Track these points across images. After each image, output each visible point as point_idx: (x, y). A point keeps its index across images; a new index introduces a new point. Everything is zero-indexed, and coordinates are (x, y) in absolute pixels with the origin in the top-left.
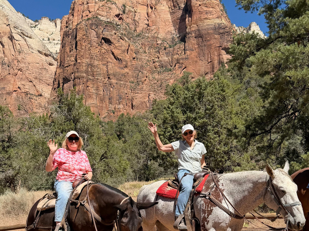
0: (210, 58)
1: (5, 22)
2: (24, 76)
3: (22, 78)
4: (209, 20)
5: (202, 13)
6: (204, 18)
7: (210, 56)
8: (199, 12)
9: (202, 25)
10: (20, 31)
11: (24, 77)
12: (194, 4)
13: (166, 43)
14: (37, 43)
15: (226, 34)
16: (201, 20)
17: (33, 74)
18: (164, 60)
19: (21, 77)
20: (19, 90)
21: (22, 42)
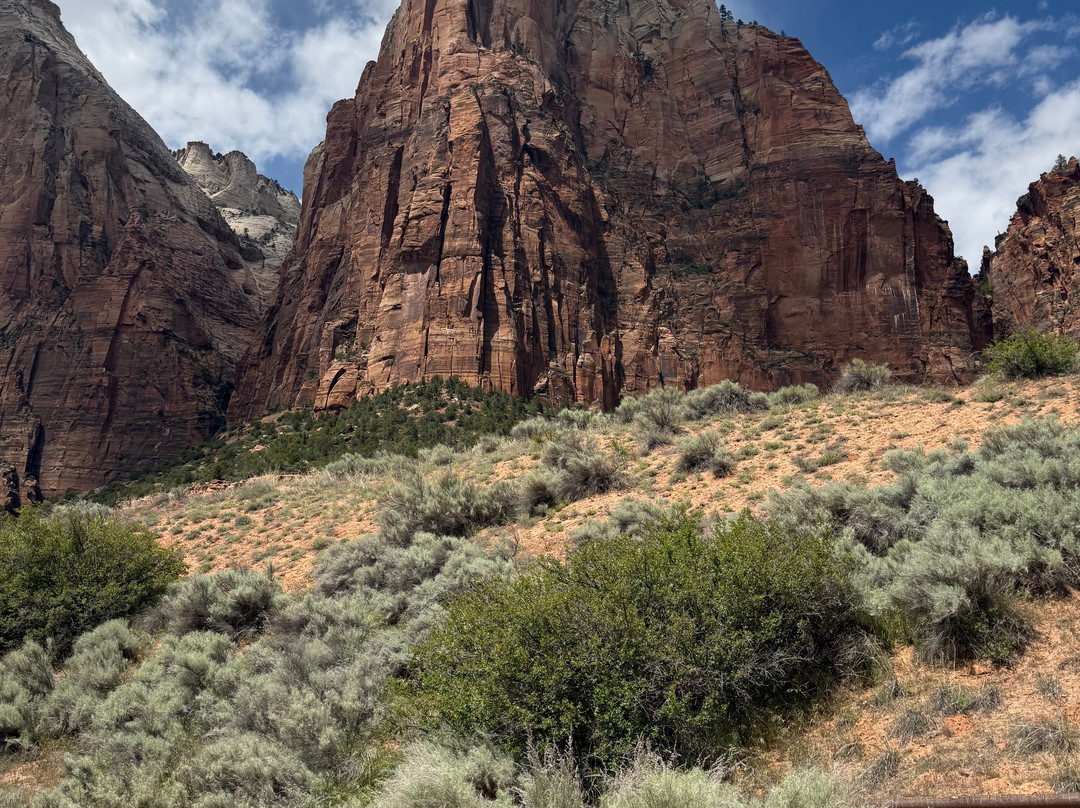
0: (835, 243)
1: (106, 122)
2: (161, 282)
3: (151, 289)
4: (825, 137)
5: (802, 115)
6: (810, 128)
7: (835, 235)
8: (792, 113)
9: (805, 148)
10: (147, 155)
11: (159, 285)
12: (777, 89)
13: (681, 195)
14: (195, 198)
15: (881, 177)
16: (801, 133)
17: (186, 283)
18: (685, 241)
19: (151, 285)
20: (139, 324)
21: (153, 187)
